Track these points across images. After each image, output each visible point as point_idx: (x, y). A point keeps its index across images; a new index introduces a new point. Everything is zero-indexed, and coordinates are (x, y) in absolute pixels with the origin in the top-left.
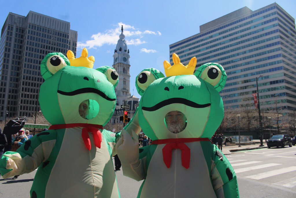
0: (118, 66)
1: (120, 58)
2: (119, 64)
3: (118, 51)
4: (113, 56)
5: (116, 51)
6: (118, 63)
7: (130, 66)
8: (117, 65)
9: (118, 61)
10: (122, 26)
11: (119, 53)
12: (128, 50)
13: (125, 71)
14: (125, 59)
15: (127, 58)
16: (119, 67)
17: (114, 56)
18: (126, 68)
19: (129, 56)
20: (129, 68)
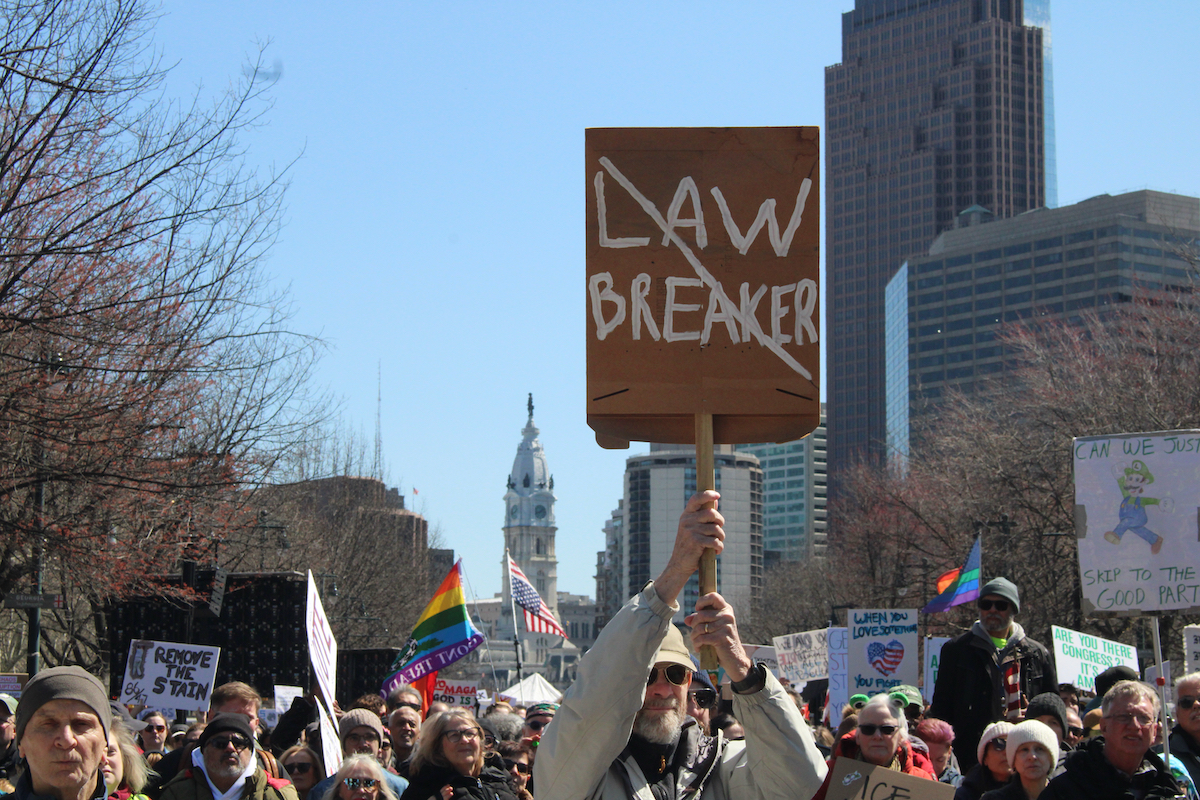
0: (522, 535)
1: (525, 508)
2: (522, 530)
3: (519, 486)
4: (505, 499)
5: (511, 485)
6: (521, 526)
7: (555, 529)
8: (518, 532)
9: (521, 518)
10: (530, 394)
11: (521, 494)
12: (551, 480)
13: (542, 549)
14: (542, 511)
15: (546, 507)
16: (525, 538)
17: (507, 499)
18: (543, 539)
19: (551, 500)
20: (554, 536)
